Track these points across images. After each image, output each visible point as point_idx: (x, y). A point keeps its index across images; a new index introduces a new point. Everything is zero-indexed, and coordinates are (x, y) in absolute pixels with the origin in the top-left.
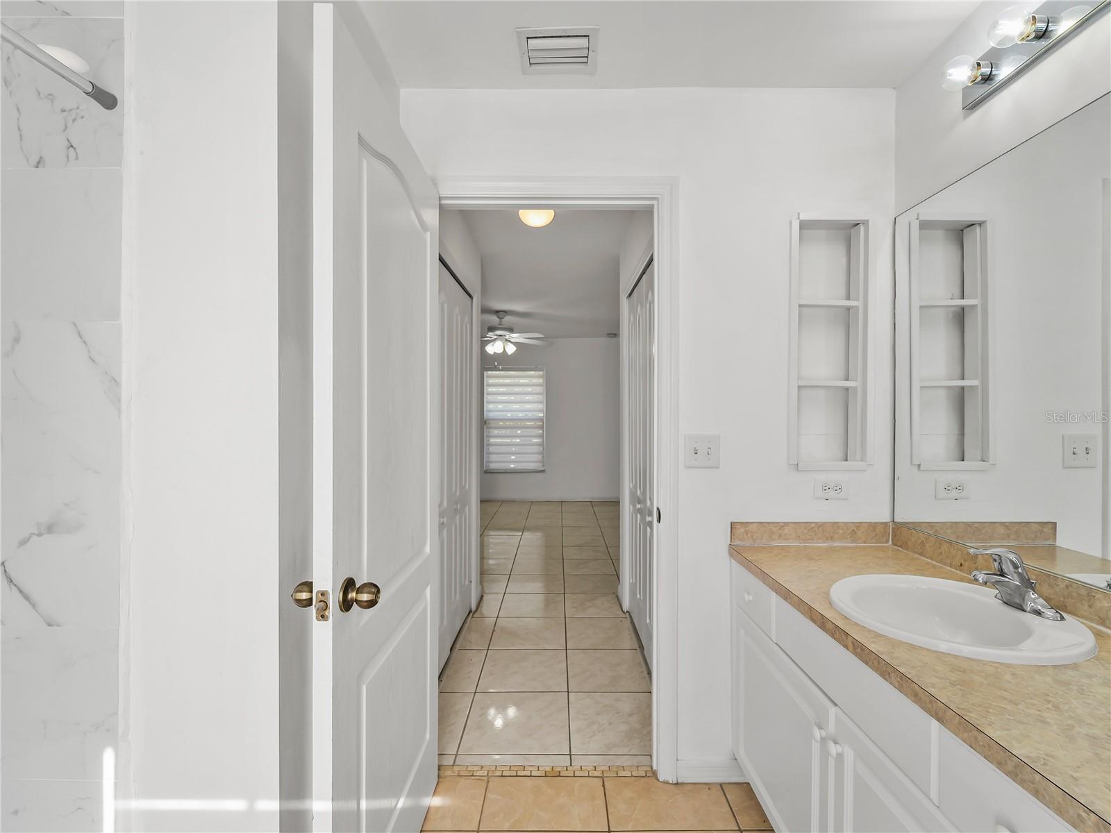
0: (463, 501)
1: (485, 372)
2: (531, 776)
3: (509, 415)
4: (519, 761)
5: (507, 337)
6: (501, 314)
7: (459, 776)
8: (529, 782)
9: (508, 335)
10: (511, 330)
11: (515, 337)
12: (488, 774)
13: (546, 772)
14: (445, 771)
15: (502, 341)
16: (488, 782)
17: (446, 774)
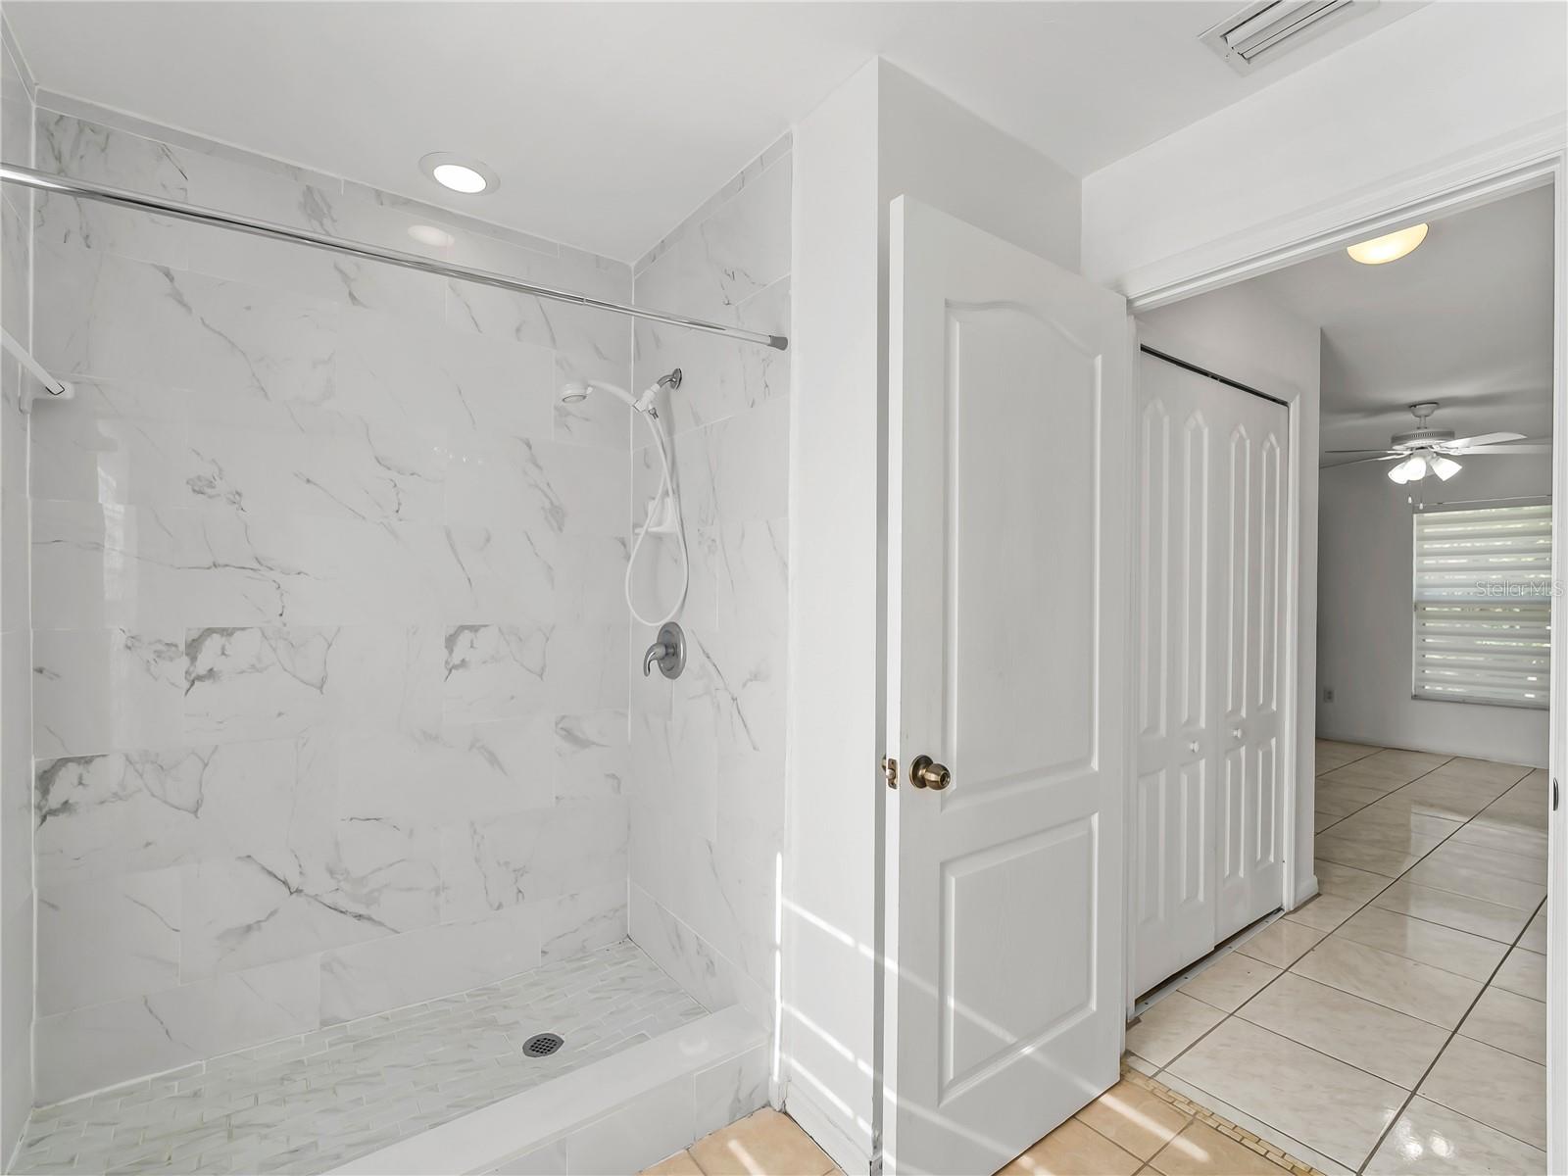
0: (1262, 727)
1: (1415, 516)
2: (1264, 1156)
3: (1444, 594)
4: (1257, 1130)
5: (1436, 448)
6: (1423, 410)
7: (1152, 1092)
8: (1257, 1161)
9: (1438, 445)
10: (1450, 435)
11: (1459, 446)
12: (1196, 1114)
13: (1294, 1166)
14: (1133, 1076)
15: (1424, 457)
16: (1191, 1123)
17: (1135, 1081)
